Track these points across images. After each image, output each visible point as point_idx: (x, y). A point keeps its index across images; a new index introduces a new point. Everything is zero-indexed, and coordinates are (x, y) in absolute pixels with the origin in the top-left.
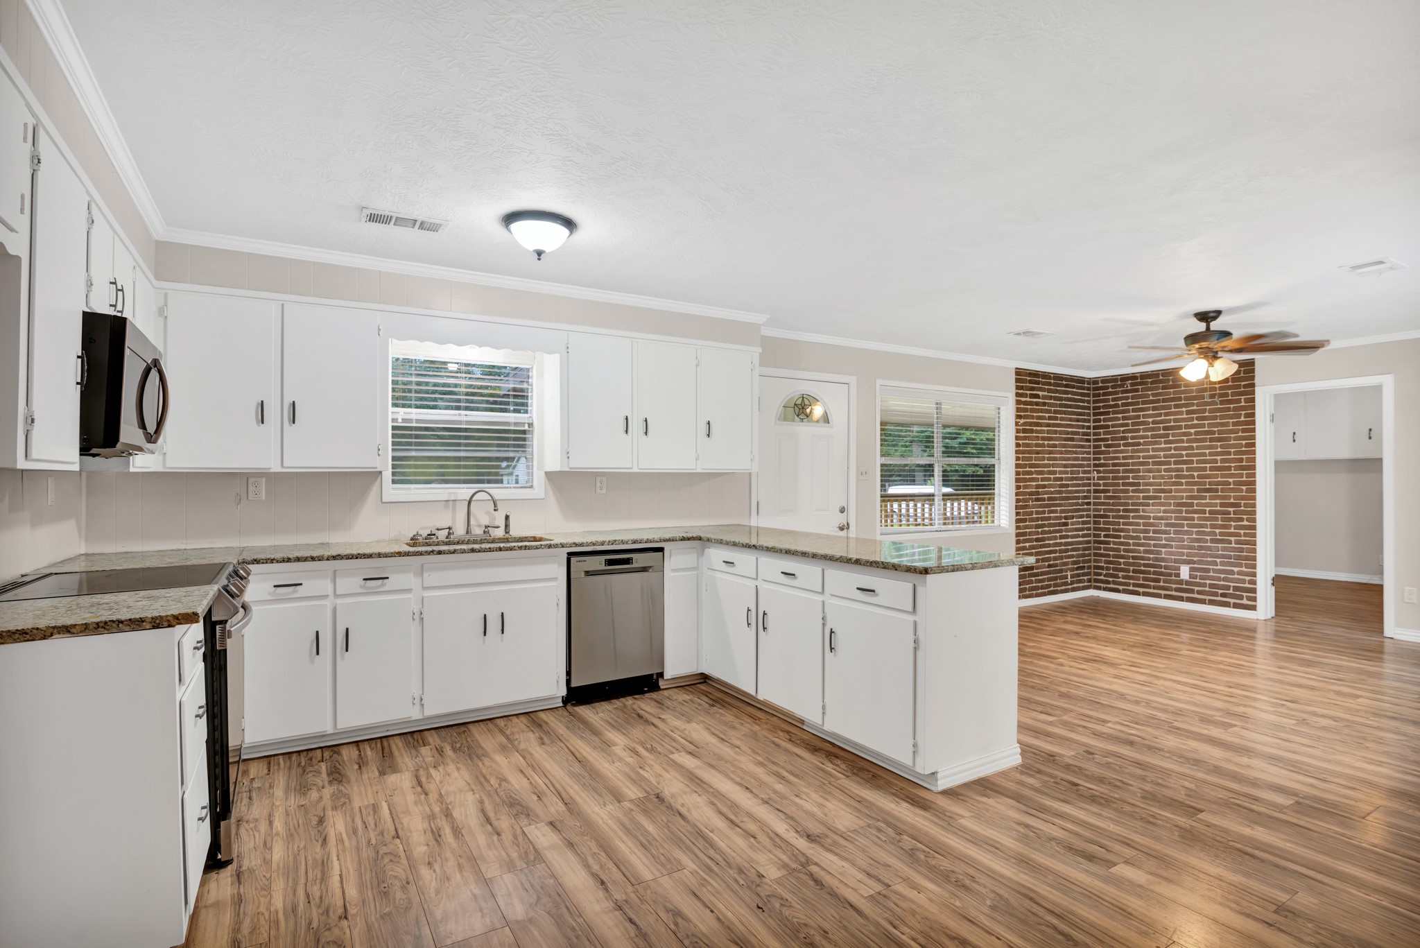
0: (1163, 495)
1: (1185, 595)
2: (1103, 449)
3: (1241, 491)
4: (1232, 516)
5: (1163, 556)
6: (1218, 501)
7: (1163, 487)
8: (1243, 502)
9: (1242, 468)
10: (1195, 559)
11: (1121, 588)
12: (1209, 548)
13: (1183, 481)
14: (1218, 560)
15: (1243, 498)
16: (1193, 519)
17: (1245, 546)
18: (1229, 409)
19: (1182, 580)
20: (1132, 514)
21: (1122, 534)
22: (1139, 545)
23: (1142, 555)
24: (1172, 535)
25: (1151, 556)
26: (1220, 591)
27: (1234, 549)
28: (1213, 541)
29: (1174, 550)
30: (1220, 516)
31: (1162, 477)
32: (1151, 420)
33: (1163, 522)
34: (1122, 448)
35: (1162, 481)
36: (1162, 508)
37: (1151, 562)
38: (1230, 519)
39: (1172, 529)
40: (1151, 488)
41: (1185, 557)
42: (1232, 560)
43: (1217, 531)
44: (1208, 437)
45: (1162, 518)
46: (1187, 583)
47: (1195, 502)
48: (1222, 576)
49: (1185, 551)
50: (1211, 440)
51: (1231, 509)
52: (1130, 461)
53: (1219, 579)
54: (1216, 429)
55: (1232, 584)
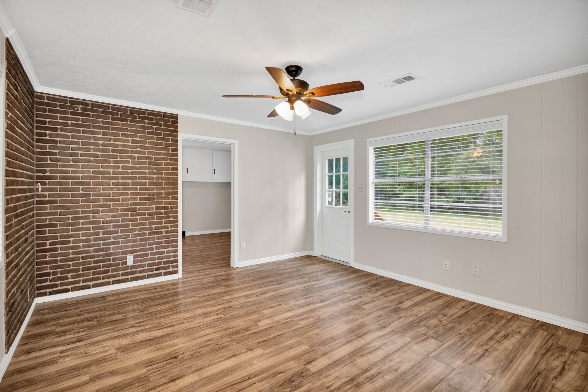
0: (112, 203)
1: (129, 277)
2: (49, 162)
3: (169, 198)
4: (163, 215)
5: (112, 251)
6: (154, 206)
7: (111, 197)
8: (170, 206)
9: (170, 184)
10: (138, 249)
11: (69, 287)
12: (148, 239)
13: (129, 192)
14: (154, 246)
15: (170, 203)
16: (136, 220)
17: (171, 234)
18: (161, 144)
19: (128, 266)
20: (81, 221)
21: (71, 239)
22: (89, 246)
23: (92, 254)
24: (120, 234)
25: (101, 253)
26: (155, 267)
27: (164, 237)
28: (150, 234)
29: (121, 245)
30: (155, 216)
31: (112, 189)
32: (101, 142)
33: (112, 224)
34: (71, 163)
35: (111, 192)
36: (111, 214)
37: (101, 258)
38: (162, 218)
39: (120, 229)
40: (101, 198)
41: (130, 249)
42: (163, 244)
43: (154, 226)
44: (148, 161)
45: (111, 222)
46: (132, 267)
47: (138, 207)
48: (157, 256)
49: (130, 244)
50: (150, 163)
51: (163, 211)
52: (81, 175)
53: (155, 259)
54: (153, 156)
55: (163, 260)
